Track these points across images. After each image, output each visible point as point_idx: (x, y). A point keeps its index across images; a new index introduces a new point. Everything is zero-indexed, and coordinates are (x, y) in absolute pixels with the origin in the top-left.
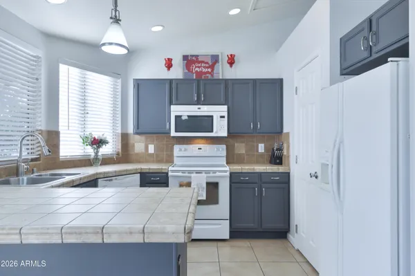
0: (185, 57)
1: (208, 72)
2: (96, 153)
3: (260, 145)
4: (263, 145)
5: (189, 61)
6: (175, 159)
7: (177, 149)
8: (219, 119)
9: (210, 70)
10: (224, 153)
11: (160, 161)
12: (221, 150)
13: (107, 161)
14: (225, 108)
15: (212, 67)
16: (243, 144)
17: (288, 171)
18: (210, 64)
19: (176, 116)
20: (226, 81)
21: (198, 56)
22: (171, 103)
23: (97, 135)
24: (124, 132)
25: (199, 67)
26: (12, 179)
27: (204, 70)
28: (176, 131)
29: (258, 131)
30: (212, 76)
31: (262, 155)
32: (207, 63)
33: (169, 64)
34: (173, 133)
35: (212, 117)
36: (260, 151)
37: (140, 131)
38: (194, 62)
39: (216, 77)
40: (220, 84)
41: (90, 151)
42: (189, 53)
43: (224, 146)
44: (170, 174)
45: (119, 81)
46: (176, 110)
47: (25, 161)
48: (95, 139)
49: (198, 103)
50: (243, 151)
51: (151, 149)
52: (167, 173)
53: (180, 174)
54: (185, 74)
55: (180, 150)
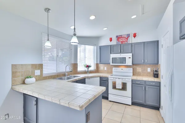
0: (117, 37)
1: (125, 41)
2: (88, 70)
3: (148, 69)
4: (150, 68)
5: (118, 38)
6: (113, 72)
7: (114, 69)
8: (128, 58)
9: (126, 40)
10: (132, 71)
11: (108, 73)
12: (131, 70)
13: (91, 72)
14: (131, 54)
15: (127, 39)
16: (140, 68)
17: (160, 81)
18: (126, 37)
19: (112, 58)
20: (132, 44)
21: (121, 35)
22: (111, 54)
23: (88, 64)
24: (97, 63)
25: (122, 39)
26: (63, 77)
27: (124, 40)
28: (112, 63)
29: (146, 63)
30: (127, 42)
31: (149, 73)
32: (125, 37)
33: (111, 40)
34: (111, 64)
35: (125, 58)
36: (148, 71)
37: (101, 63)
38: (120, 38)
39: (128, 42)
40: (129, 45)
41: (86, 69)
42: (118, 35)
43: (132, 69)
44: (109, 78)
45: (96, 47)
46: (113, 56)
47: (67, 72)
48: (87, 65)
49: (121, 53)
50: (140, 71)
51: (106, 69)
52: (108, 78)
53: (112, 78)
54: (117, 42)
55: (115, 69)
